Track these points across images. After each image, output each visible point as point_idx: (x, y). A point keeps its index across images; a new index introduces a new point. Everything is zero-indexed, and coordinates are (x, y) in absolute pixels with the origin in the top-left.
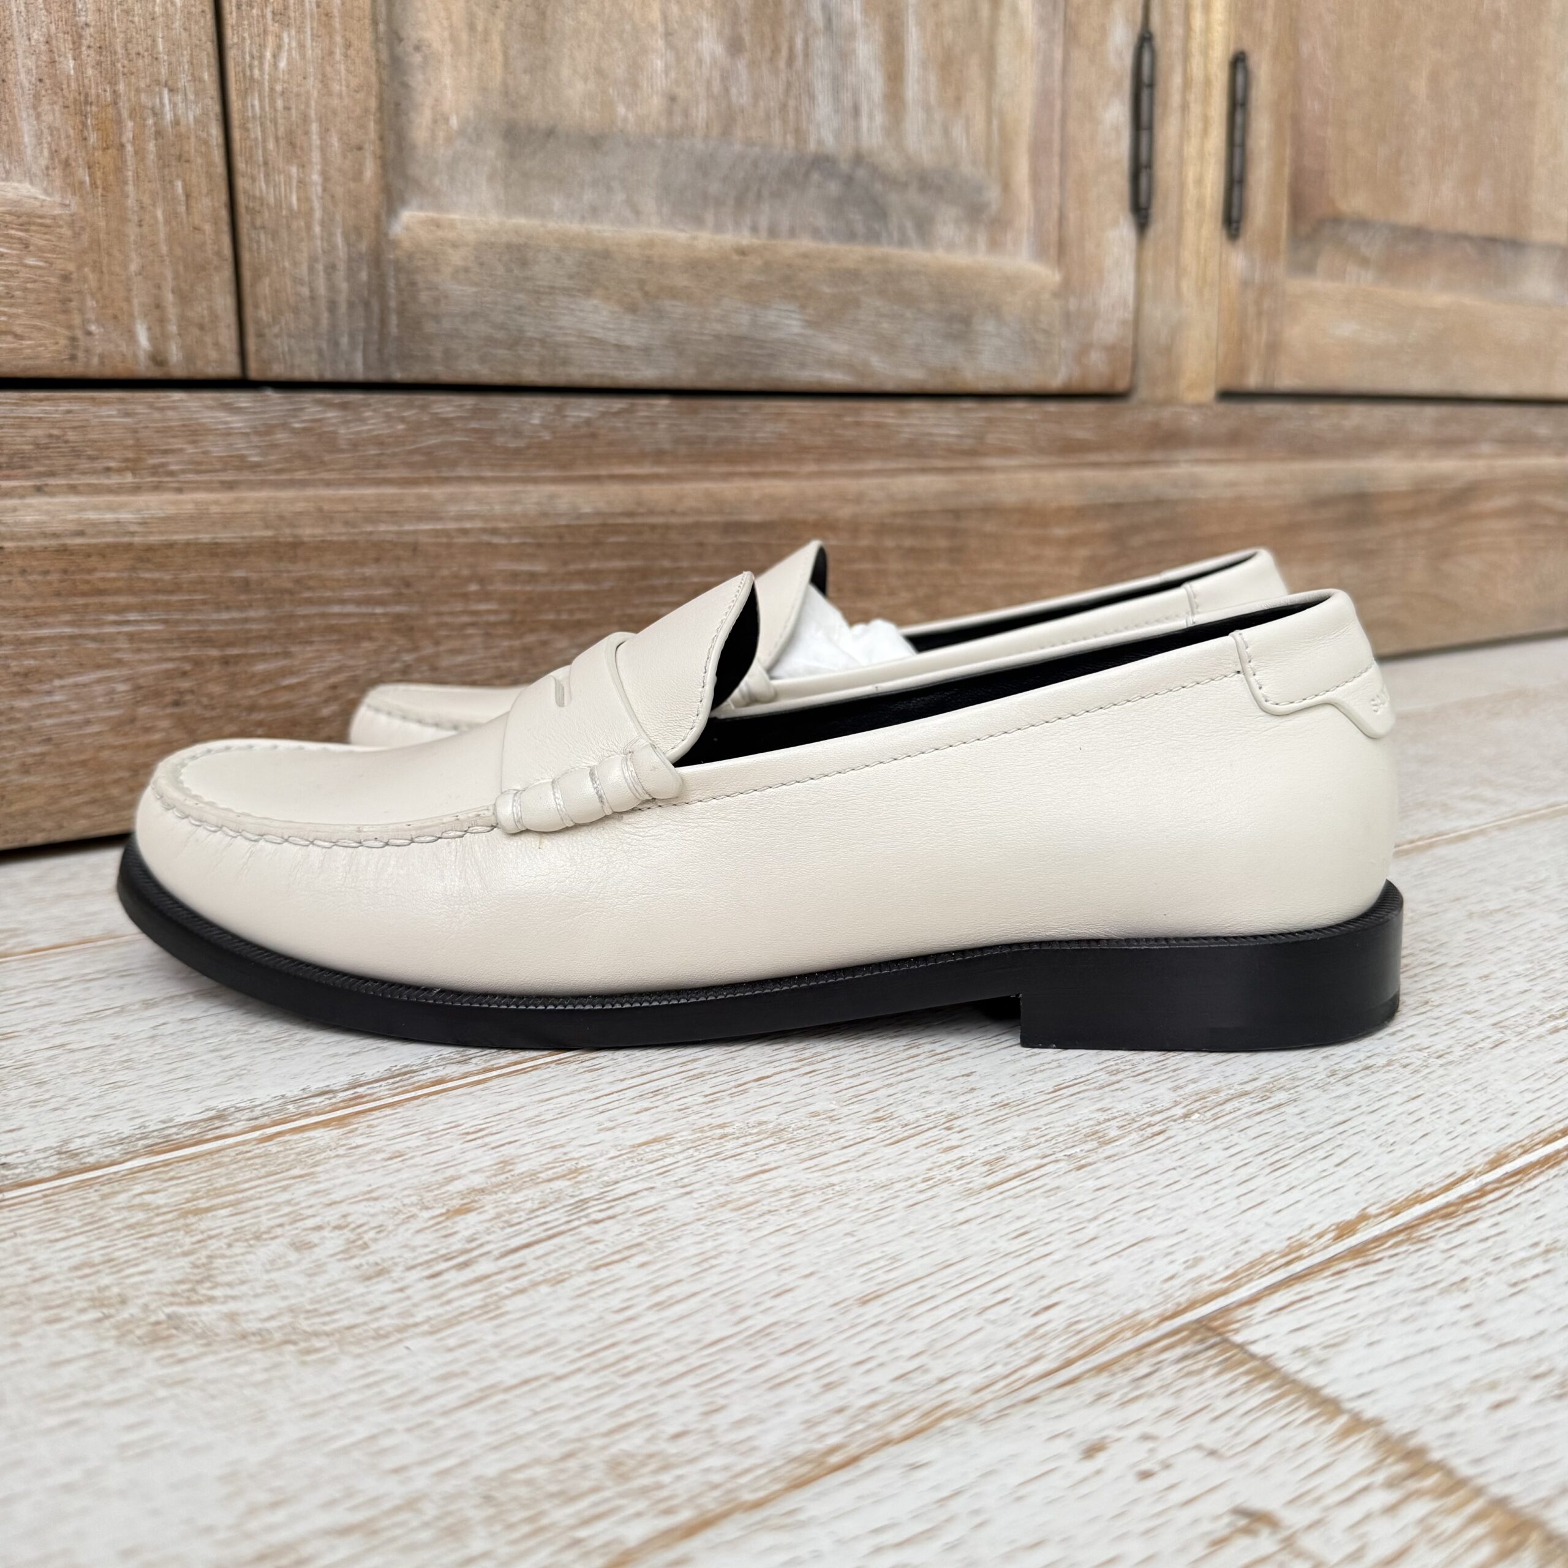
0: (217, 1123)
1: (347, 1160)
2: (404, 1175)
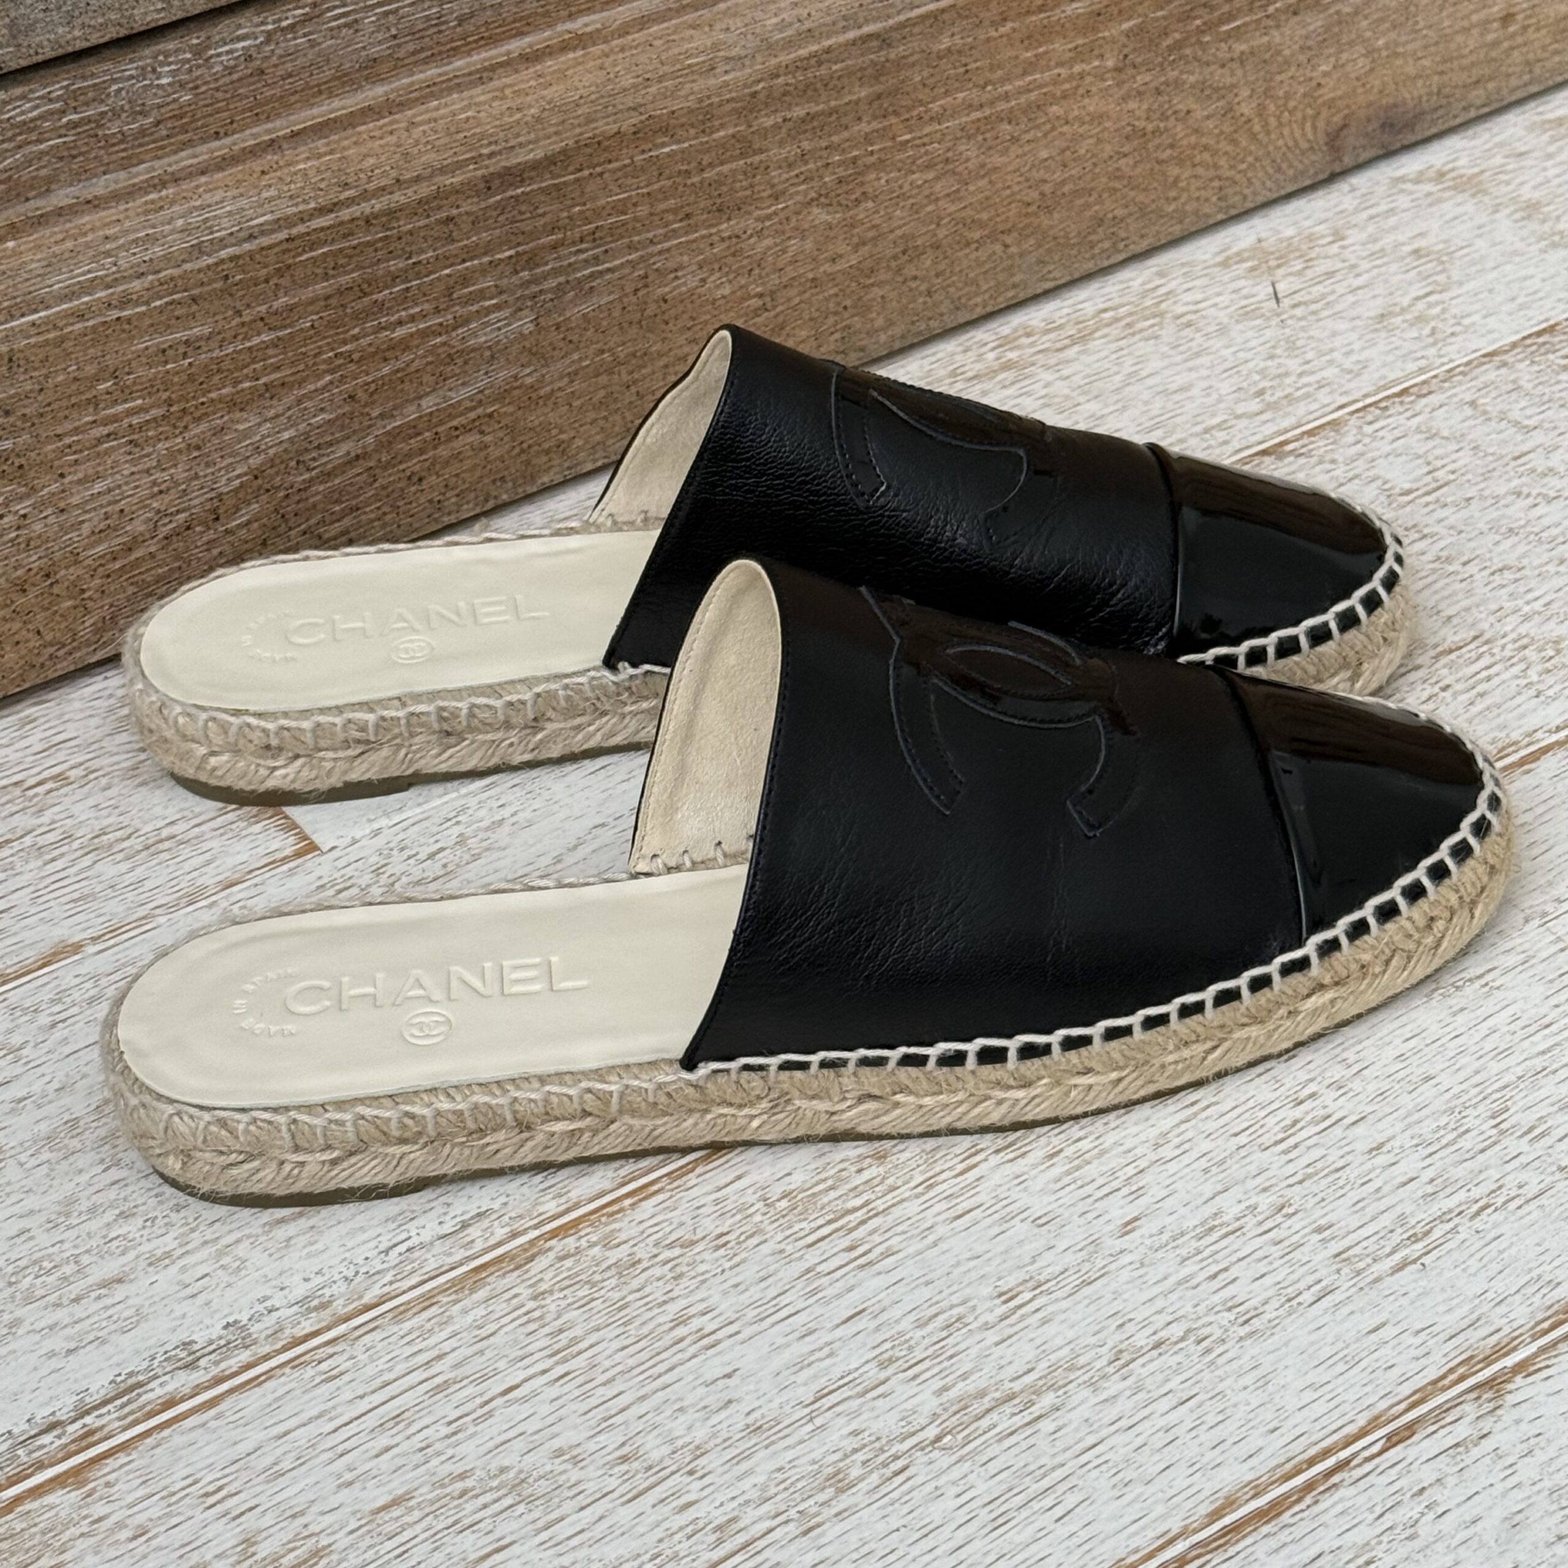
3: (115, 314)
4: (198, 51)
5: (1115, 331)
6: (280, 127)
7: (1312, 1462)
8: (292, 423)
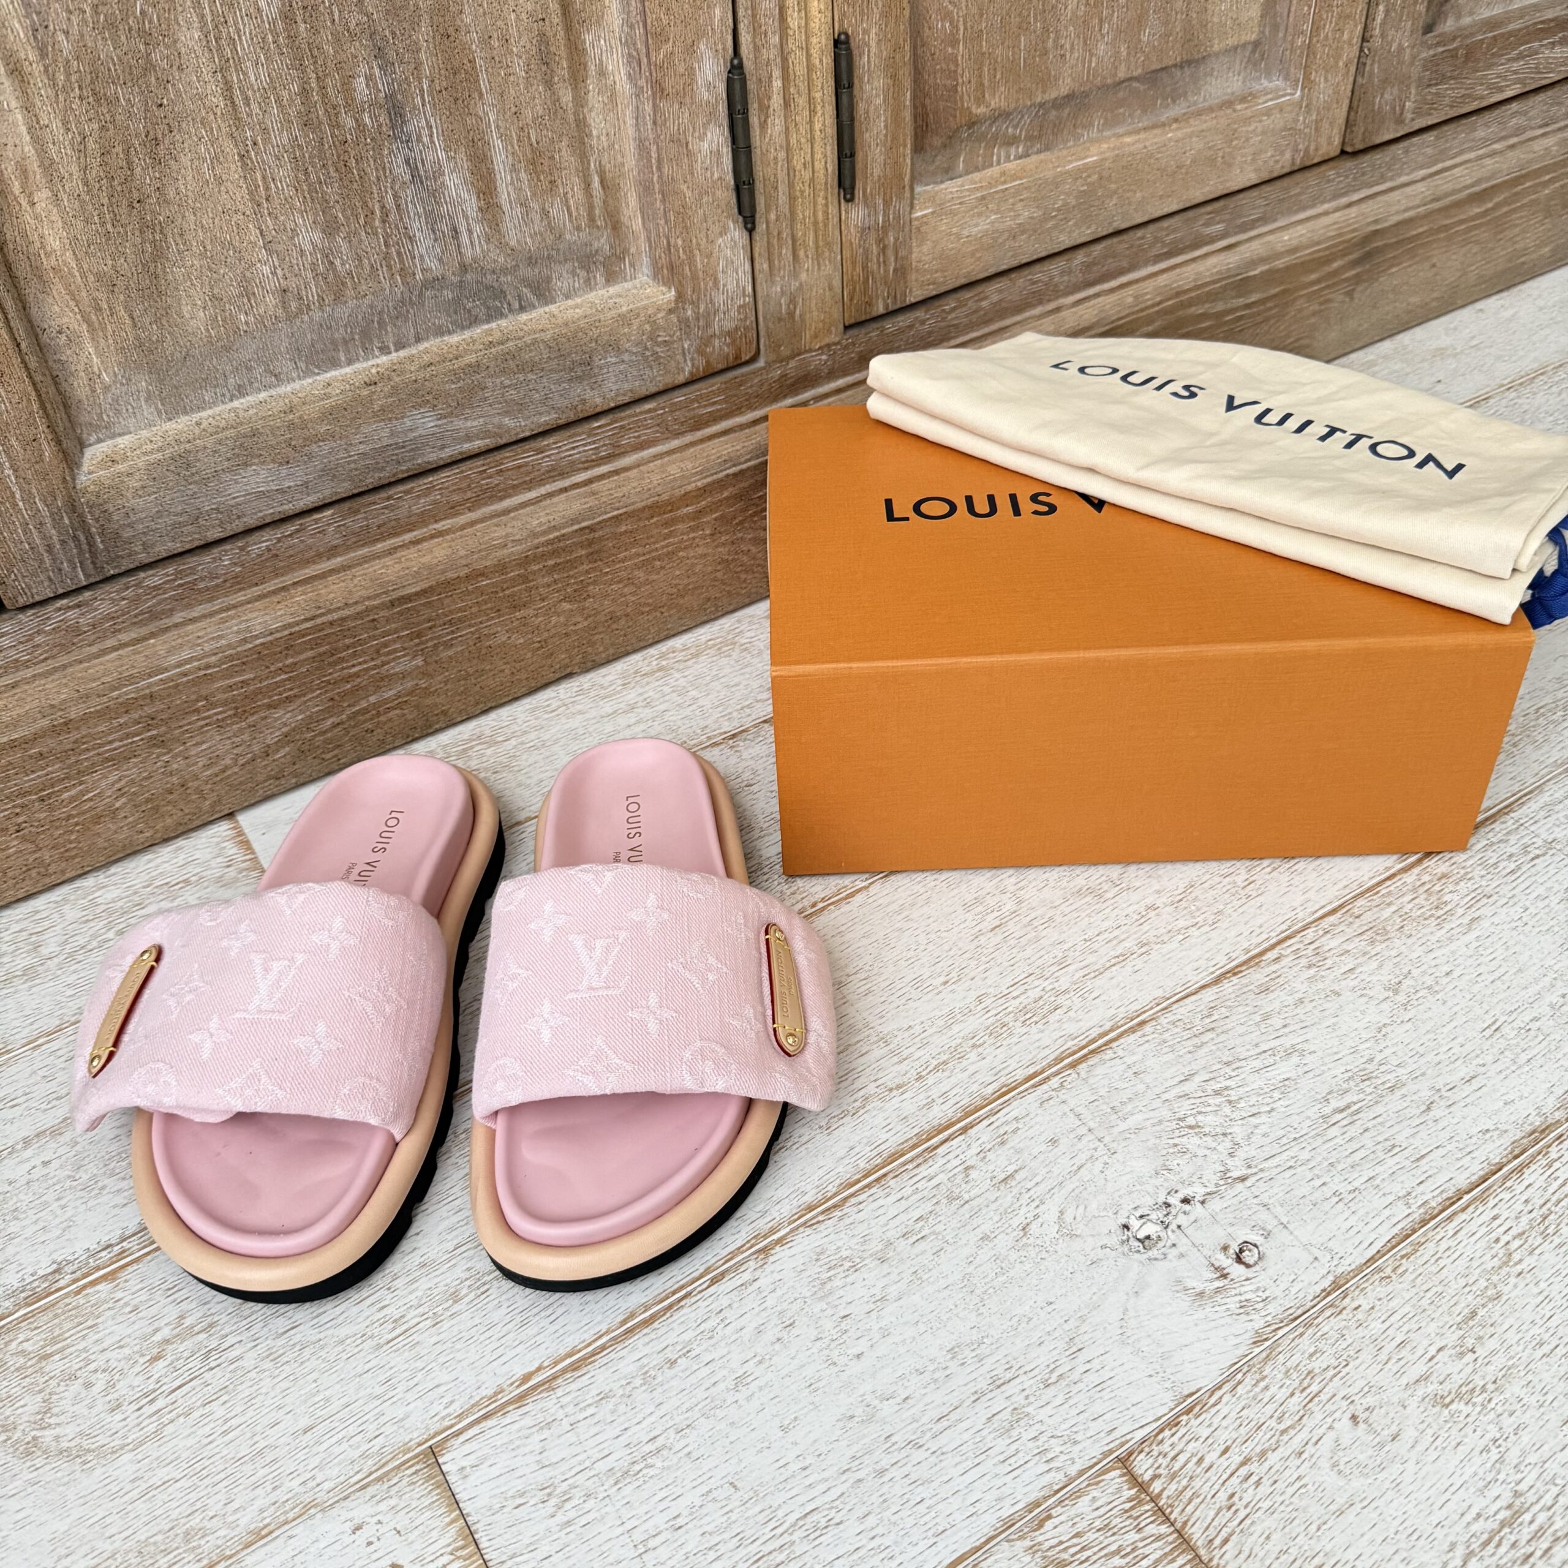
0: (57, 1276)
1: (111, 1312)
2: (136, 1327)
3: (202, 673)
4: (242, 549)
5: (712, 652)
6: (288, 579)
7: (674, 1293)
8: (301, 712)
